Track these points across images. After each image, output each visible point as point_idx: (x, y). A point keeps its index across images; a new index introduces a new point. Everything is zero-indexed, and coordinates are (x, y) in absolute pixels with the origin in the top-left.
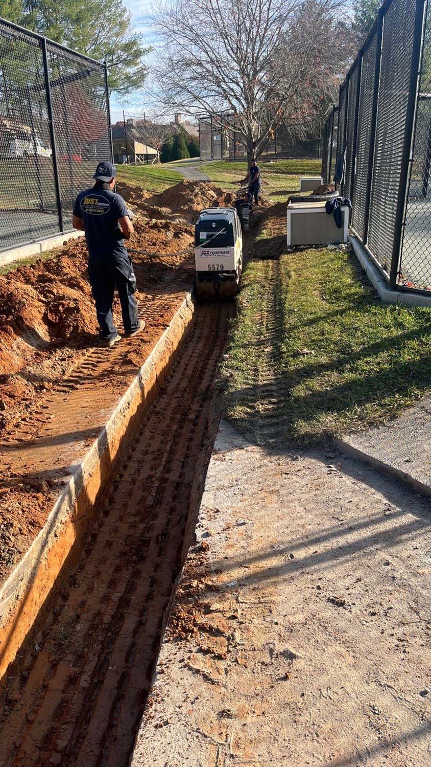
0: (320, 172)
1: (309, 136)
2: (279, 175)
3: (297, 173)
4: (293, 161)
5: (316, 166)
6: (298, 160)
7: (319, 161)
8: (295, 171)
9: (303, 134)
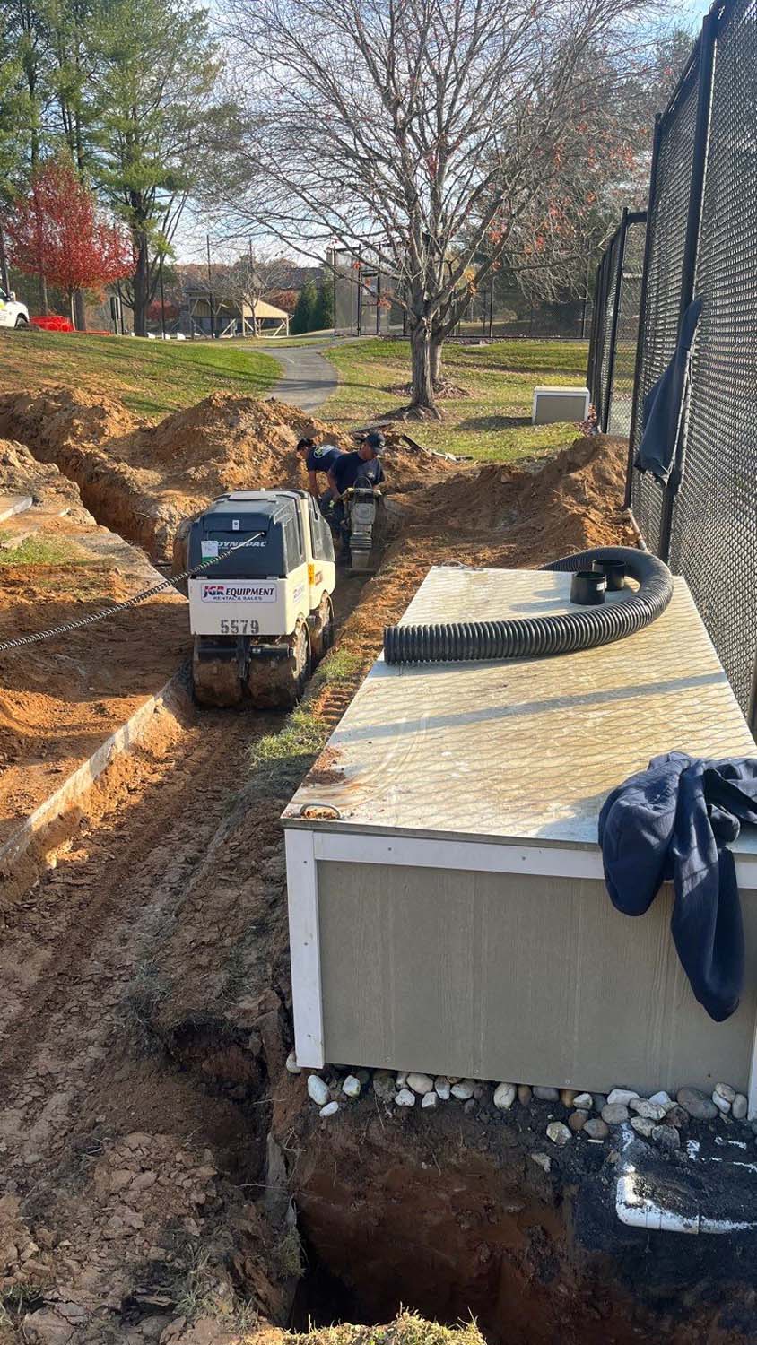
0: (585, 369)
1: (563, 292)
2: (494, 372)
3: (533, 371)
4: (527, 343)
5: (576, 356)
6: (539, 342)
7: (583, 346)
8: (531, 366)
9: (549, 287)
